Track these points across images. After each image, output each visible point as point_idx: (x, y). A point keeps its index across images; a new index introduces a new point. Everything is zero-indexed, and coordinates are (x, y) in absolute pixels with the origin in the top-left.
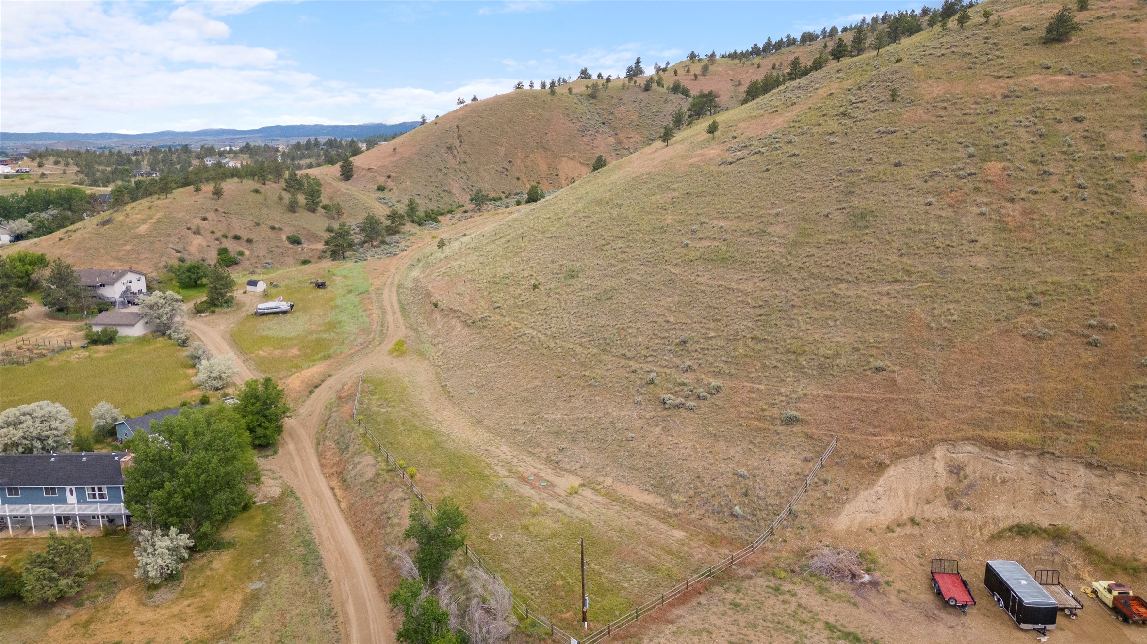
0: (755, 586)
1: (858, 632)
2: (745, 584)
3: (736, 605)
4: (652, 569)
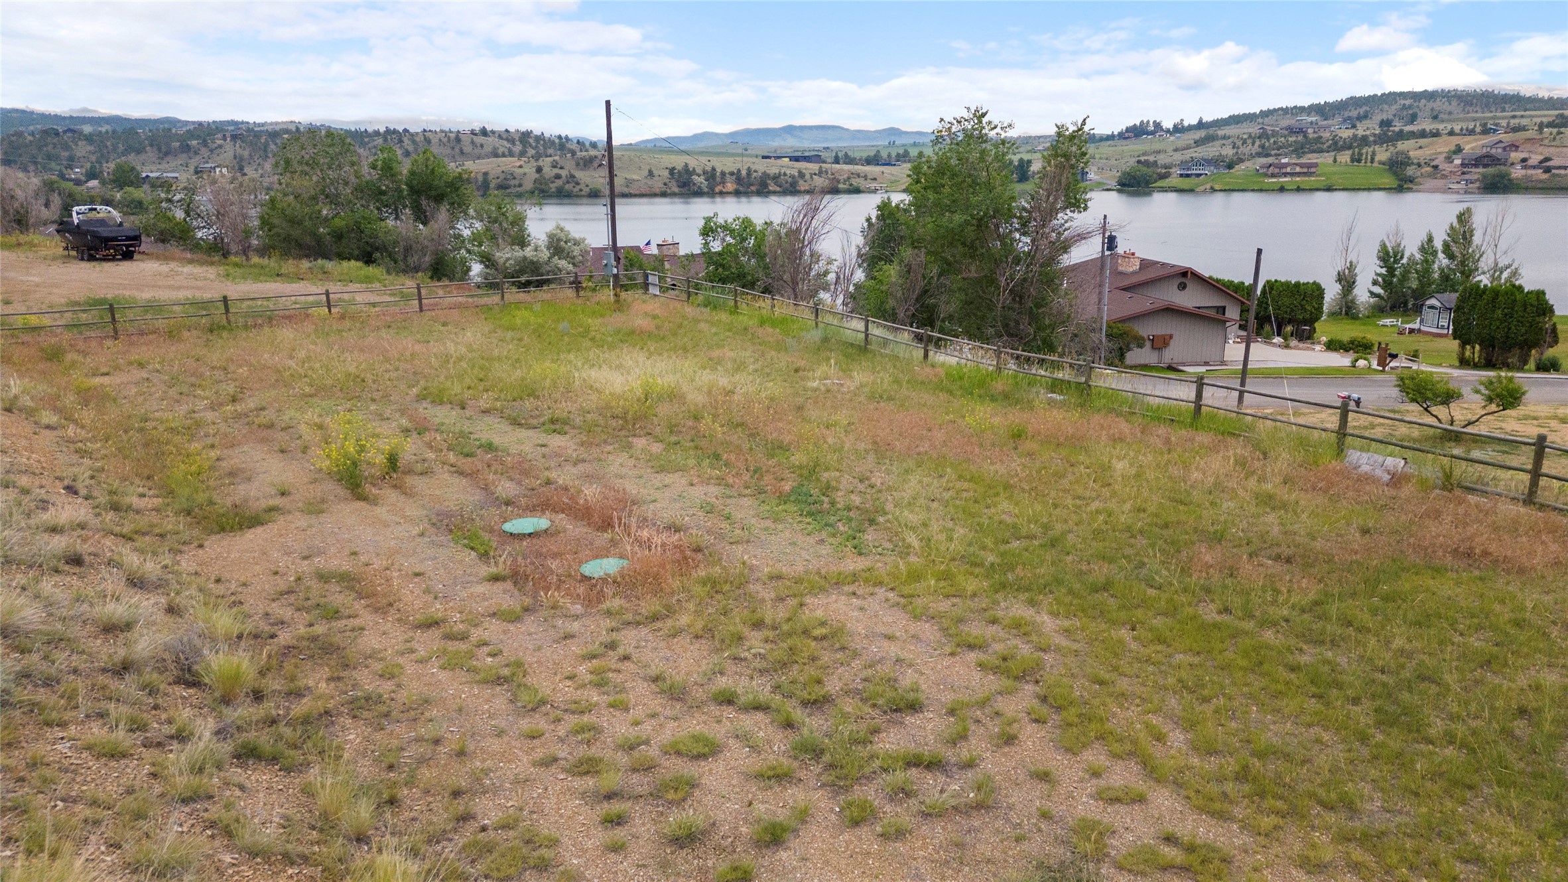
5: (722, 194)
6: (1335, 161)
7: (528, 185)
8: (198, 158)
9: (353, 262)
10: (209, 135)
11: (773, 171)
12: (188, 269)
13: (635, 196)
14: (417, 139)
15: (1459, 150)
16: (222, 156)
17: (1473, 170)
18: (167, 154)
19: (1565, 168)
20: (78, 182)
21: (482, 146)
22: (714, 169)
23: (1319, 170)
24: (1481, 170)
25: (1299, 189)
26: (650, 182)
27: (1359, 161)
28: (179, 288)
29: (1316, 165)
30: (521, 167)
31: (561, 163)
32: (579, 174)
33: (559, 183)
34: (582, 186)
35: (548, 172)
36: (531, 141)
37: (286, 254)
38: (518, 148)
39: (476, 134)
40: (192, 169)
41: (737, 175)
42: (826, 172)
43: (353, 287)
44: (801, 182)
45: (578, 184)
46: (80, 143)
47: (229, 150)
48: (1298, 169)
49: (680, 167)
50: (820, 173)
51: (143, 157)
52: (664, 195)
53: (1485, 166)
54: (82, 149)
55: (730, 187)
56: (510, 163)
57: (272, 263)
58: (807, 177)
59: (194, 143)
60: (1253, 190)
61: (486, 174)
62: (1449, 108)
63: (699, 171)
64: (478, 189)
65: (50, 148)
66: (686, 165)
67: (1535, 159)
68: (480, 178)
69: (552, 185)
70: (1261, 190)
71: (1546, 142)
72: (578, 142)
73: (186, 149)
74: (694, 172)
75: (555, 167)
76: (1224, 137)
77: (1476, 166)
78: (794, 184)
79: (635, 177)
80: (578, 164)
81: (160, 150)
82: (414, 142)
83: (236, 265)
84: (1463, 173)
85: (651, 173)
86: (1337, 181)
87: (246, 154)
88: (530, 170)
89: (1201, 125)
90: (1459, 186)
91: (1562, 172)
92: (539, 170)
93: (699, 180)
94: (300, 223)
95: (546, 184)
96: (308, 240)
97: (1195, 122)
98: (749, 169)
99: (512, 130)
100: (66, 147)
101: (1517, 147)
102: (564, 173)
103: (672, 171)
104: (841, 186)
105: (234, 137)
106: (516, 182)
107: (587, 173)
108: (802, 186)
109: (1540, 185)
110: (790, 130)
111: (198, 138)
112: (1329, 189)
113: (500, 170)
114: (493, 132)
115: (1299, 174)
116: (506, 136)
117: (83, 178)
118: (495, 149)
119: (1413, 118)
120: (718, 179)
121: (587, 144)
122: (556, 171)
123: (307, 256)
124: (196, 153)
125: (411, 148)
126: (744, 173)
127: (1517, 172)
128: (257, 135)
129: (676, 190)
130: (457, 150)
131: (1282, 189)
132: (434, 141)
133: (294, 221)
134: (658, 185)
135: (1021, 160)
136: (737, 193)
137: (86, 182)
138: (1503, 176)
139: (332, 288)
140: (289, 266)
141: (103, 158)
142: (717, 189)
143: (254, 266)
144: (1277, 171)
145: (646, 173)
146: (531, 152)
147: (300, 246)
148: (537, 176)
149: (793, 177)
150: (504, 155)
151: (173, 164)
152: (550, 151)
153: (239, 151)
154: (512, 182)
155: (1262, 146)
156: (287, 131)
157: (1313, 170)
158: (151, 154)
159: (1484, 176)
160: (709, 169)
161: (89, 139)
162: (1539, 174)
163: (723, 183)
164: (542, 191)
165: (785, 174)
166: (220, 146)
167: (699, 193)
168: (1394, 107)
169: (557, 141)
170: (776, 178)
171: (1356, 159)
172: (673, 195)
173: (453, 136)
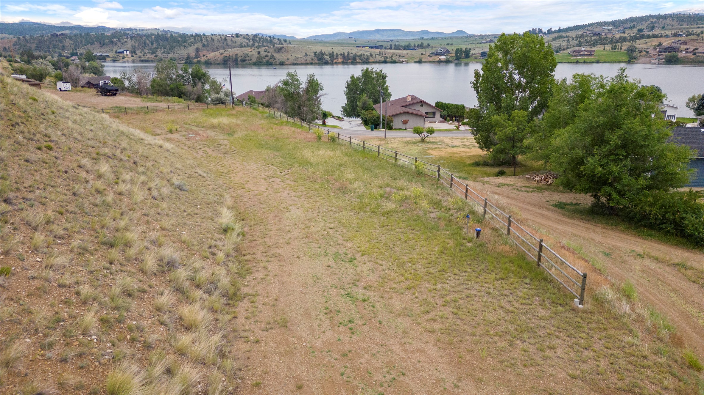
5: (336, 63)
6: (604, 49)
7: (254, 60)
8: (117, 47)
9: (176, 98)
10: (121, 36)
11: (359, 53)
12: (132, 99)
13: (299, 64)
14: (208, 39)
15: (660, 44)
16: (127, 46)
17: (664, 54)
18: (103, 45)
19: (703, 53)
20: (67, 57)
21: (236, 42)
22: (333, 52)
23: (595, 54)
24: (666, 54)
25: (585, 62)
26: (306, 58)
27: (615, 49)
28: (132, 104)
29: (594, 51)
30: (251, 52)
31: (268, 50)
32: (276, 55)
33: (267, 58)
34: (277, 60)
35: (263, 54)
36: (257, 39)
37: (158, 95)
38: (251, 43)
39: (233, 37)
40: (114, 51)
41: (343, 55)
42: (382, 54)
43: (175, 104)
44: (371, 58)
45: (275, 59)
46: (67, 40)
47: (130, 43)
48: (586, 53)
49: (318, 51)
50: (379, 54)
51: (94, 46)
52: (311, 64)
53: (669, 52)
54: (68, 43)
55: (340, 60)
56: (247, 50)
57: (154, 97)
58: (374, 56)
59: (115, 40)
60: (565, 62)
61: (236, 55)
62: (673, 23)
63: (327, 53)
64: (233, 62)
65: (55, 42)
66: (321, 51)
67: (692, 48)
68: (234, 57)
69: (264, 60)
70: (568, 63)
71: (699, 41)
72: (278, 39)
73: (112, 43)
74: (325, 54)
75: (265, 52)
76: (566, 37)
77: (665, 52)
78: (367, 59)
79: (299, 56)
80: (275, 51)
81: (100, 43)
82: (207, 40)
83: (145, 98)
84: (659, 55)
85: (306, 55)
86: (602, 59)
87: (137, 45)
88: (255, 53)
89: (560, 30)
90: (656, 61)
91: (701, 55)
92: (259, 53)
93: (327, 57)
94: (162, 86)
95: (262, 59)
96: (164, 91)
97: (557, 29)
98: (348, 53)
99: (249, 34)
100: (61, 42)
101: (686, 43)
102: (269, 54)
103: (315, 53)
104: (388, 60)
105: (132, 38)
106: (249, 58)
107: (280, 54)
108: (371, 60)
109: (691, 61)
110: (377, 31)
111: (116, 37)
112: (598, 62)
113: (243, 53)
114: (241, 35)
115: (586, 55)
116: (246, 37)
117: (69, 56)
118: (241, 43)
119: (652, 28)
120: (335, 57)
121: (282, 40)
122: (266, 53)
123: (164, 95)
124: (116, 44)
125: (205, 43)
126: (346, 54)
127: (681, 55)
128: (141, 36)
129: (317, 62)
130: (225, 44)
131: (577, 62)
132: (216, 40)
133: (160, 86)
134: (309, 60)
135: (466, 49)
136: (343, 63)
137: (71, 57)
138: (675, 57)
139: (170, 104)
140: (159, 98)
141: (76, 46)
142: (334, 61)
143: (150, 98)
144: (577, 54)
145: (304, 54)
146: (256, 44)
147: (162, 92)
148: (258, 55)
149: (367, 56)
150: (245, 47)
151: (106, 49)
152: (265, 44)
153: (134, 44)
154: (248, 59)
155: (579, 42)
156: (153, 35)
157: (593, 53)
158: (97, 44)
159: (666, 56)
160: (331, 52)
161: (70, 38)
162: (691, 56)
163: (337, 58)
164: (260, 62)
165: (364, 55)
166: (126, 42)
167: (326, 63)
168: (647, 23)
169: (269, 39)
170: (360, 56)
171: (614, 49)
172: (315, 64)
173: (223, 37)
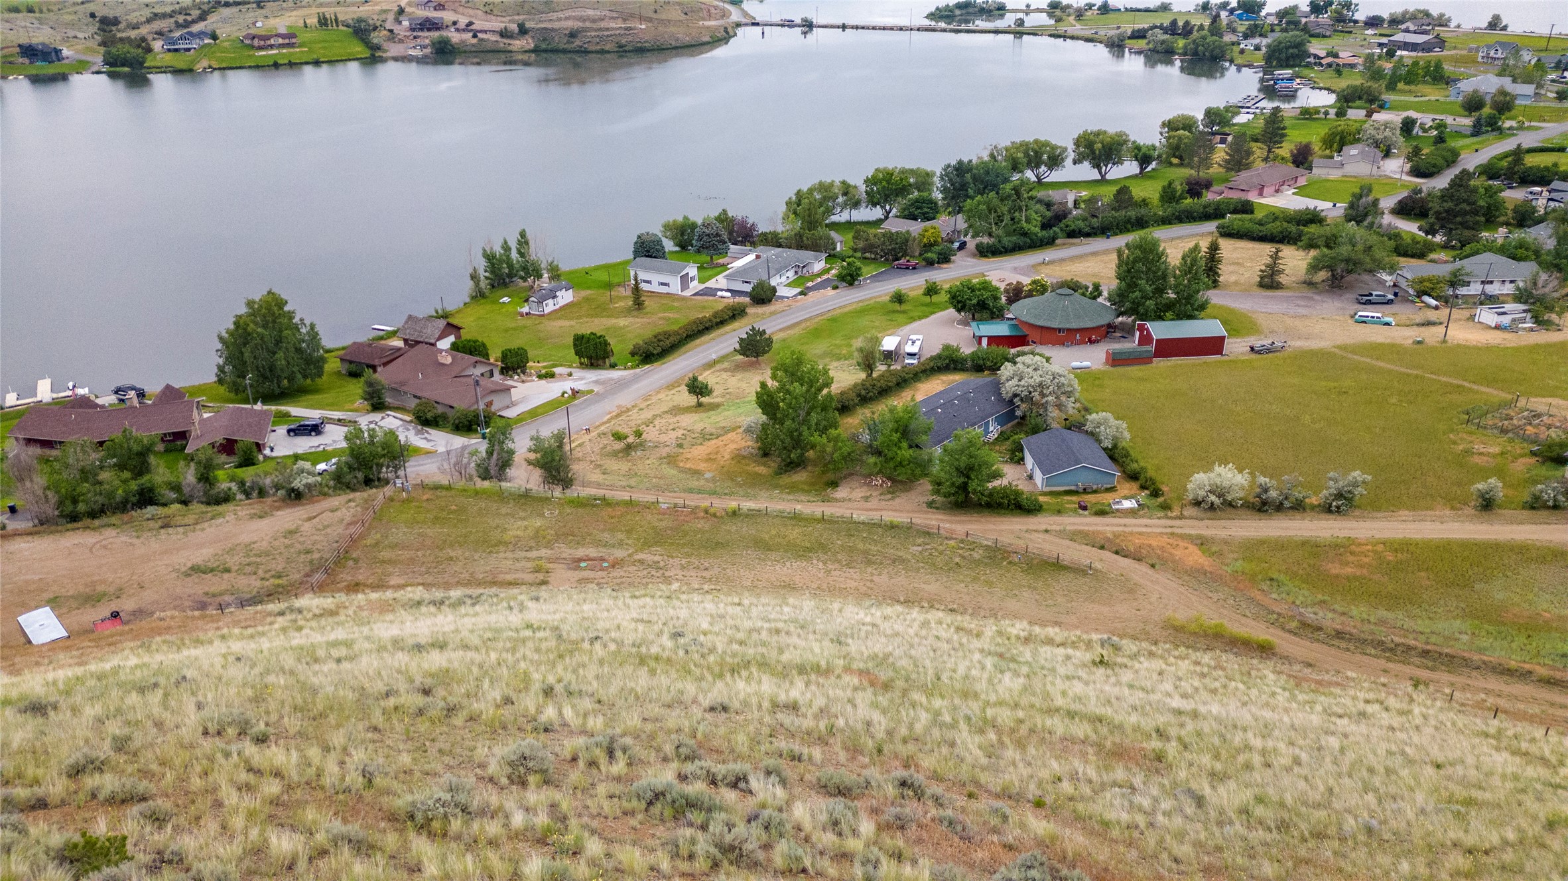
0: (299, 571)
1: (204, 576)
2: (308, 569)
3: (308, 552)
4: (393, 546)
6: (305, 24)
15: (401, 10)
17: (426, 34)
23: (298, 40)
25: (291, 64)
27: (326, 24)
48: (281, 41)
90: (417, 51)
91: (486, 36)
101: (443, 6)
157: (293, 41)
159: (433, 43)
162: (470, 39)
171: (323, 23)
